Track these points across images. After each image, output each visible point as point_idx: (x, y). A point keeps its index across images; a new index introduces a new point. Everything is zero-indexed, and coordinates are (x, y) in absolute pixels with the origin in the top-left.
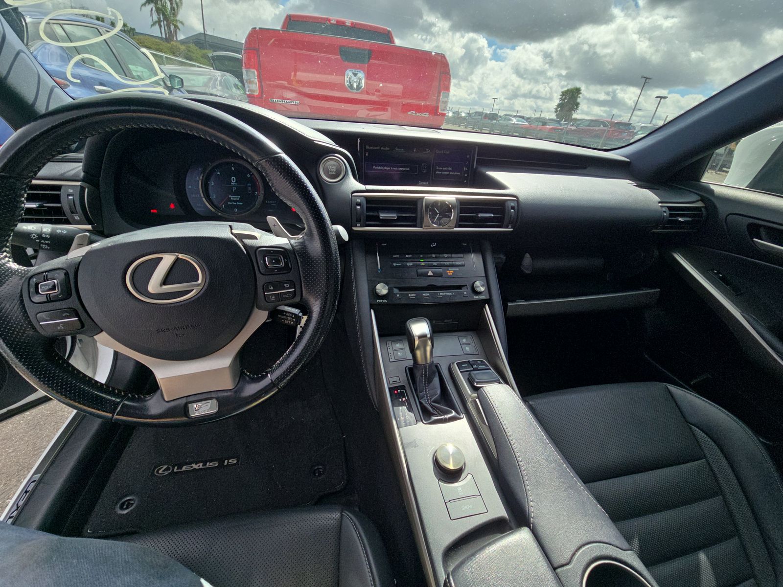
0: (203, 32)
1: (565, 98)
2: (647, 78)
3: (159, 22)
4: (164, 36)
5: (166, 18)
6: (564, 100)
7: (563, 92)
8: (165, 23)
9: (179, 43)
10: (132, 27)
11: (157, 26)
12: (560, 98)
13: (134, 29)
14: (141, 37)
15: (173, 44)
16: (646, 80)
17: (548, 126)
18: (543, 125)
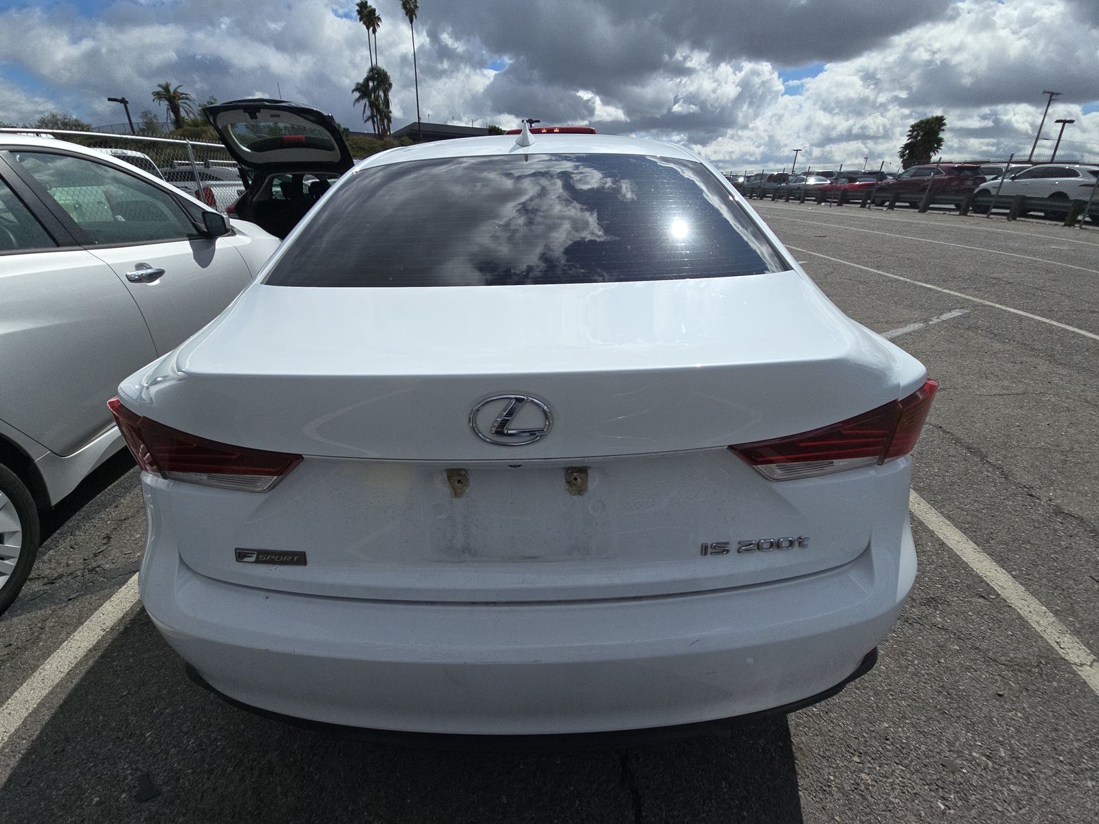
0: (417, 121)
1: (918, 134)
2: (1052, 94)
3: (372, 117)
4: (377, 132)
5: (379, 111)
6: (915, 137)
7: (912, 127)
8: (379, 117)
9: (392, 138)
10: (346, 128)
11: (370, 122)
12: (908, 136)
13: (348, 129)
14: (355, 137)
15: (386, 141)
16: (1051, 96)
17: (857, 183)
18: (850, 182)
